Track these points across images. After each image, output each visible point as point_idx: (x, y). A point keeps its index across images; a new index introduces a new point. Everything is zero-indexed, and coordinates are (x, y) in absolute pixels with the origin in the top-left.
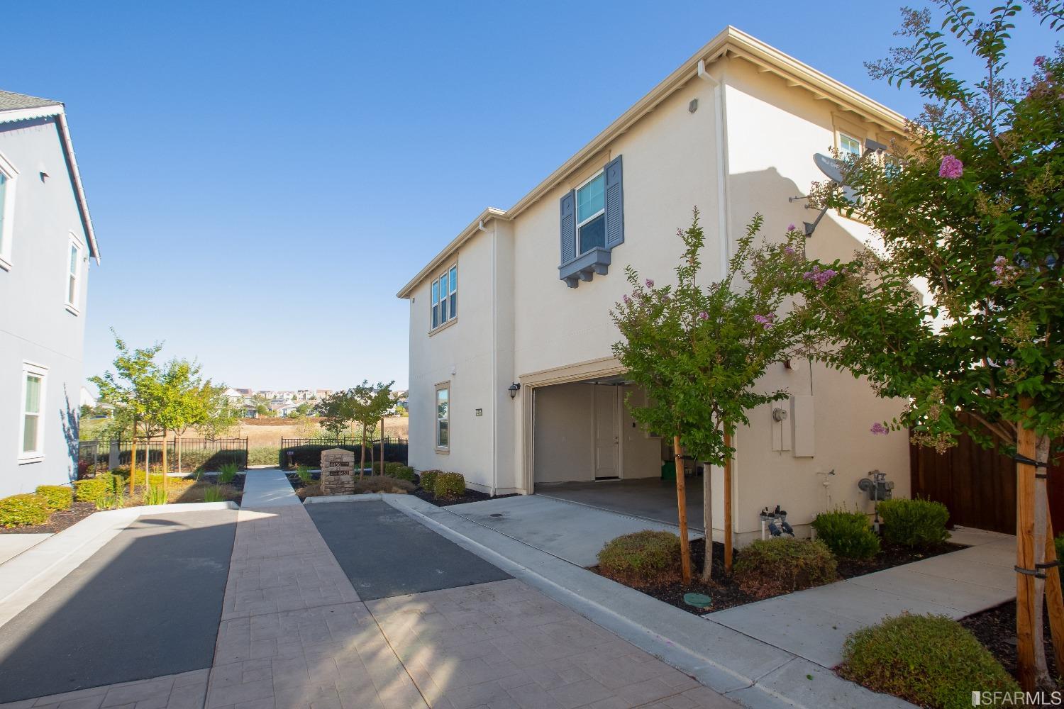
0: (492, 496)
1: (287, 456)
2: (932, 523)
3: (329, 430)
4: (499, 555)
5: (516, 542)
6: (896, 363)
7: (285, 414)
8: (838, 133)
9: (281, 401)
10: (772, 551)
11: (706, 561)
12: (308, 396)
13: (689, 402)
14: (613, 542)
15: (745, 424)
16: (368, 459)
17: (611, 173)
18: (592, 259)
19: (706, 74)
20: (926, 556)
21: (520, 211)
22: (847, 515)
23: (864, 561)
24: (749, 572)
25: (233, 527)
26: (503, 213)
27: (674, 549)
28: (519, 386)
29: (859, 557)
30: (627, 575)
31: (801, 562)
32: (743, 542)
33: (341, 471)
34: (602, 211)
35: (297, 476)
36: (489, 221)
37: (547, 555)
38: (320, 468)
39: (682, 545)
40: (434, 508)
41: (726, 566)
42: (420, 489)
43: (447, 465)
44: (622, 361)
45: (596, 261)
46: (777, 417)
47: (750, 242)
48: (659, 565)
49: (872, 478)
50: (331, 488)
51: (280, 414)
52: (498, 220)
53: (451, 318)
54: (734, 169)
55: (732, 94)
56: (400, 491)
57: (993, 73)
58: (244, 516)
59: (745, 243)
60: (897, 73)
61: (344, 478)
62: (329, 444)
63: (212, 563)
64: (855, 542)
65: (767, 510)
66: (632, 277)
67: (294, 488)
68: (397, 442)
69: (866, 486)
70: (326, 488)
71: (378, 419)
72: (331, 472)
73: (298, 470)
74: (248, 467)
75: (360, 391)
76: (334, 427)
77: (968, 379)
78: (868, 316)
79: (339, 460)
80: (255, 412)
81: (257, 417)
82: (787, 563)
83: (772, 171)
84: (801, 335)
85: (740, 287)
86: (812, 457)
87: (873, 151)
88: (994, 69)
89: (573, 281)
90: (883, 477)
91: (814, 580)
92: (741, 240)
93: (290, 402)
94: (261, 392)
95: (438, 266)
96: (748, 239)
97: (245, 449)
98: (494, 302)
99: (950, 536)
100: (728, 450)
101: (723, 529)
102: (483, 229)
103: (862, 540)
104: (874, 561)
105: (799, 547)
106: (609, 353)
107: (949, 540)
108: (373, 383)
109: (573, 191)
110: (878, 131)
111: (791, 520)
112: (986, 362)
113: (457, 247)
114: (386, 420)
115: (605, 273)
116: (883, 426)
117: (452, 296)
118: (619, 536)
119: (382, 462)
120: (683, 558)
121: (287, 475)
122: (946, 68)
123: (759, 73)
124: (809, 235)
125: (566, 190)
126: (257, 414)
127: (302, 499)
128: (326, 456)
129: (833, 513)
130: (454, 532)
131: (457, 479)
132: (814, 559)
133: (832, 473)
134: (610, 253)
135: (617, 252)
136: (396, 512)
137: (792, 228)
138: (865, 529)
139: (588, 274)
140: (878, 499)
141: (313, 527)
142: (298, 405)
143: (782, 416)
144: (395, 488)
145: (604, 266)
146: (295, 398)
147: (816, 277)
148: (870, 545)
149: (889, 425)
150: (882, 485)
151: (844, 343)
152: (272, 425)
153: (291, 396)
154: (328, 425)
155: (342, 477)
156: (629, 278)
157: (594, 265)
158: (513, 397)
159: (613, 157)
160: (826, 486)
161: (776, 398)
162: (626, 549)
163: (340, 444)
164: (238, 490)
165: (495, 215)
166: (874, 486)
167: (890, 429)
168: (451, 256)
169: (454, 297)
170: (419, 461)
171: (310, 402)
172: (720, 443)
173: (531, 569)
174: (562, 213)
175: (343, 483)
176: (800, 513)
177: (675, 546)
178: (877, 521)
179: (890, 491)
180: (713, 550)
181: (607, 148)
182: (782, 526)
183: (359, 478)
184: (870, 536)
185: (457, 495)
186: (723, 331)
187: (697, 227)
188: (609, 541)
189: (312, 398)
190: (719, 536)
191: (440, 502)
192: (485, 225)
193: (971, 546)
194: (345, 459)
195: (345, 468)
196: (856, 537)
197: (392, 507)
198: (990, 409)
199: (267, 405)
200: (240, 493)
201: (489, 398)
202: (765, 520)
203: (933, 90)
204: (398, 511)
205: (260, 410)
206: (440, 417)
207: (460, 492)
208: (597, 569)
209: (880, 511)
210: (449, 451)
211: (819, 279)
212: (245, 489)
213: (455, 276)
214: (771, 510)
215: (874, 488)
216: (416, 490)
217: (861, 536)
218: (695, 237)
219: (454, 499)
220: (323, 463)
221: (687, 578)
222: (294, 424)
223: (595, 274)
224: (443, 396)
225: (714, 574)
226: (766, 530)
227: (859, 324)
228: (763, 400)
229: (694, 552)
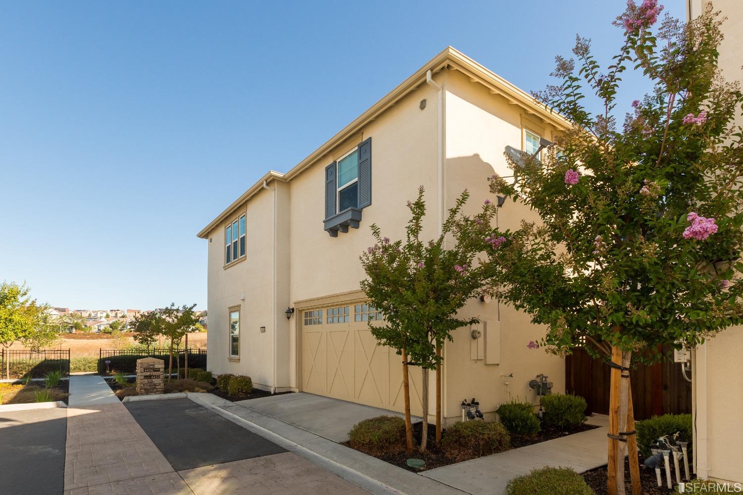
0: (272, 393)
1: (105, 364)
2: (575, 410)
3: (142, 343)
4: (278, 436)
5: (290, 426)
6: (541, 301)
7: (99, 330)
8: (524, 130)
9: (95, 318)
10: (467, 429)
11: (423, 437)
12: (119, 315)
13: (411, 325)
14: (359, 424)
15: (450, 340)
16: (174, 366)
17: (363, 151)
18: (348, 216)
19: (432, 80)
20: (571, 433)
21: (294, 175)
22: (520, 405)
23: (530, 437)
24: (452, 444)
25: (65, 420)
26: (282, 176)
27: (401, 429)
28: (293, 310)
29: (526, 434)
30: (369, 447)
31: (486, 437)
32: (448, 423)
33: (154, 376)
34: (356, 179)
35: (115, 380)
36: (271, 181)
37: (313, 435)
38: (135, 374)
39: (407, 426)
40: (229, 403)
41: (437, 441)
42: (217, 388)
43: (238, 370)
44: (367, 294)
45: (350, 217)
46: (474, 336)
47: (458, 212)
48: (391, 440)
49: (538, 380)
50: (145, 389)
51: (95, 330)
52: (278, 181)
53: (241, 256)
54: (450, 154)
55: (450, 97)
56: (201, 390)
57: (608, 110)
58: (71, 412)
59: (454, 212)
60: (550, 102)
61: (156, 381)
62: (140, 354)
63: (50, 449)
64: (524, 423)
65: (466, 401)
66: (376, 233)
67: (113, 390)
68: (198, 353)
69: (535, 385)
70: (141, 389)
71: (182, 334)
72: (145, 376)
73: (115, 376)
74: (71, 374)
75: (168, 312)
76: (145, 341)
77: (584, 313)
78: (523, 270)
79: (152, 367)
80: (72, 327)
81: (74, 332)
82: (477, 437)
83: (476, 156)
84: (489, 279)
85: (451, 243)
86: (498, 365)
87: (545, 147)
88: (608, 107)
89: (334, 232)
90: (546, 379)
91: (495, 449)
92: (451, 210)
93: (103, 319)
94: (78, 311)
95: (231, 215)
96: (456, 209)
97: (68, 358)
98: (274, 245)
99: (586, 420)
100: (439, 359)
101: (435, 414)
102: (267, 187)
103: (528, 422)
104: (537, 436)
105: (485, 426)
106: (358, 287)
107: (586, 423)
108: (179, 305)
109: (335, 162)
110: (553, 130)
111: (482, 408)
112: (595, 302)
113: (246, 200)
114: (189, 335)
115: (357, 227)
116: (535, 343)
117: (241, 239)
118: (364, 420)
119: (186, 368)
120: (407, 434)
121: (106, 380)
122: (580, 102)
123: (470, 82)
124: (500, 205)
125: (329, 161)
126: (74, 330)
127: (121, 399)
128: (141, 363)
129: (510, 403)
130: (245, 420)
131: (246, 381)
132: (495, 435)
133: (511, 376)
134: (361, 212)
135: (366, 212)
136: (198, 406)
137: (487, 202)
138: (531, 414)
139: (345, 227)
140: (542, 394)
141: (133, 420)
142: (111, 322)
143: (477, 335)
144: (197, 389)
145: (356, 222)
146: (107, 316)
147: (493, 241)
148: (534, 426)
149: (539, 343)
150: (545, 385)
151: (511, 286)
152: (88, 339)
153: (105, 315)
154: (140, 339)
155: (153, 380)
156: (374, 233)
157: (349, 221)
158: (289, 318)
159: (365, 138)
160: (507, 385)
161: (471, 323)
162: (368, 429)
163: (150, 354)
164: (65, 392)
165: (276, 177)
166: (540, 385)
167: (540, 345)
168: (241, 207)
169: (243, 240)
170: (216, 367)
171: (122, 320)
172: (434, 354)
173: (301, 445)
174: (327, 178)
175: (155, 385)
176: (488, 404)
177: (402, 427)
178: (541, 410)
179: (550, 388)
180: (428, 429)
181: (360, 131)
182: (476, 412)
183: (167, 381)
184: (534, 419)
185: (246, 393)
186: (436, 276)
187: (422, 201)
188: (357, 424)
189: (123, 317)
190: (432, 420)
191: (233, 398)
192: (268, 184)
193: (601, 427)
194: (156, 366)
195: (157, 373)
196: (524, 420)
197: (196, 403)
198: (595, 333)
199: (83, 321)
200: (66, 394)
201: (270, 318)
202: (464, 409)
203: (571, 117)
204: (201, 406)
205: (77, 326)
206: (233, 333)
207: (249, 391)
208: (348, 444)
209: (542, 403)
210: (239, 360)
211: (494, 243)
212: (70, 391)
213: (245, 222)
214: (469, 402)
215: (540, 386)
216: (214, 390)
217: (528, 419)
218: (419, 208)
219: (244, 396)
220: (139, 369)
221: (410, 449)
222: (107, 338)
223: (350, 227)
224: (235, 316)
225: (428, 447)
226: (465, 416)
227: (518, 274)
228: (462, 324)
229: (416, 431)
